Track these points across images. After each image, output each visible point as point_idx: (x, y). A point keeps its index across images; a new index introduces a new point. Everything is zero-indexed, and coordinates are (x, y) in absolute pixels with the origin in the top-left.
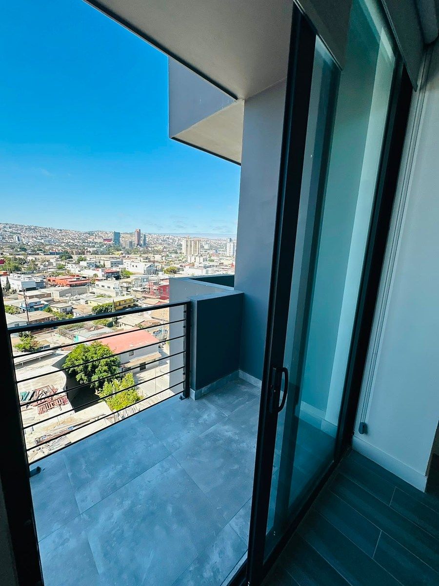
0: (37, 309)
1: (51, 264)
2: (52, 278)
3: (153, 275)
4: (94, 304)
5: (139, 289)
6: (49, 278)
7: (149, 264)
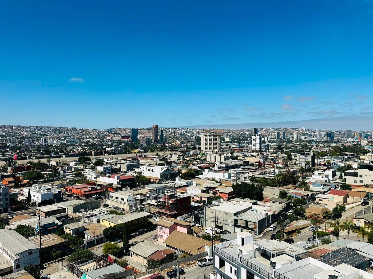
0: (50, 232)
1: (70, 168)
2: (70, 187)
3: (170, 181)
4: (107, 224)
5: (154, 202)
6: (66, 187)
7: (165, 168)
